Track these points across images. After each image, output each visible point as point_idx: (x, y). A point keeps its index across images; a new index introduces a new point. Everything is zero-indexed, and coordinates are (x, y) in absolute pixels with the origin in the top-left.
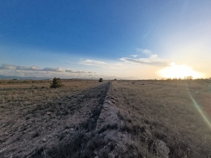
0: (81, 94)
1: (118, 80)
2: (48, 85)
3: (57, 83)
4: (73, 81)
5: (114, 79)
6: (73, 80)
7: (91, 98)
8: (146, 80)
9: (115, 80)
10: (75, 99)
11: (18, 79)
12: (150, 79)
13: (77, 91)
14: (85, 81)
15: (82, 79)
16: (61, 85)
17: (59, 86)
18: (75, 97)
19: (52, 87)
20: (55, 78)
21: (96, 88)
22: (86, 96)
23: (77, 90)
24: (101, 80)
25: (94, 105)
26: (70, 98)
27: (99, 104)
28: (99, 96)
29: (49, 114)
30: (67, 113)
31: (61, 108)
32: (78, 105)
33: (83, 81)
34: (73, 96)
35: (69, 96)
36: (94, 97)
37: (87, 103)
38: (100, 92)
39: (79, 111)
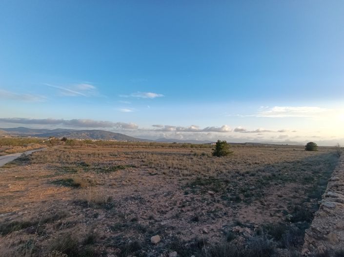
0: (264, 171)
2: (210, 152)
3: (221, 149)
6: (247, 145)
7: (286, 180)
10: (252, 178)
11: (177, 143)
15: (265, 144)
16: (228, 153)
17: (225, 154)
18: (253, 175)
19: (214, 154)
20: (219, 141)
21: (298, 162)
22: (274, 175)
23: (256, 163)
25: (295, 197)
26: (243, 175)
27: (310, 197)
28: (307, 180)
29: (211, 194)
30: (238, 200)
31: (228, 189)
32: (259, 190)
33: (267, 147)
34: (248, 173)
35: (242, 172)
36: (295, 181)
37: (278, 190)
38: (310, 173)
39: (261, 202)
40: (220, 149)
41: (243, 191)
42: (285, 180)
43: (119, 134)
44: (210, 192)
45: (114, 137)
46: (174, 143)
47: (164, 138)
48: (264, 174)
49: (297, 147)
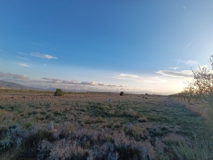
6: (105, 93)
24: (122, 94)
43: (13, 83)
45: (6, 86)
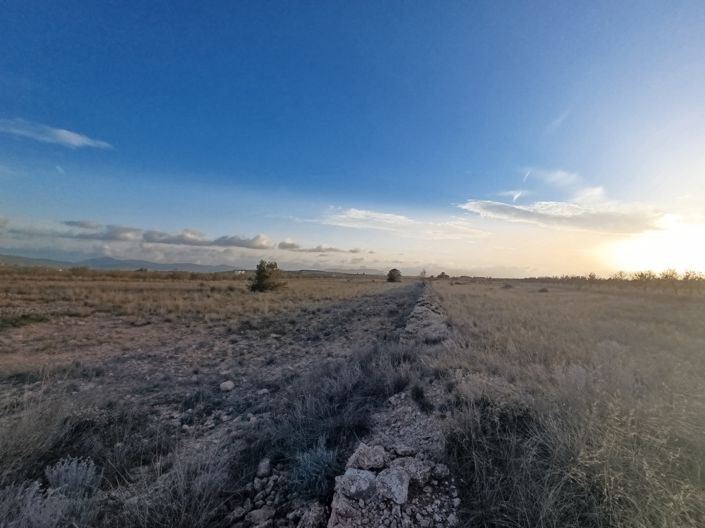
0: (340, 307)
1: (454, 278)
3: (267, 277)
4: (304, 277)
5: (440, 273)
6: (304, 274)
7: (370, 315)
8: (555, 281)
9: (443, 276)
10: (327, 316)
11: (149, 270)
12: (571, 274)
13: (327, 301)
14: (341, 277)
15: (332, 273)
16: (279, 285)
17: (274, 287)
18: (328, 312)
19: (254, 288)
20: (262, 262)
21: (380, 295)
22: (355, 311)
23: (327, 299)
24: (393, 276)
25: (382, 329)
26: (314, 313)
27: (397, 327)
28: (392, 313)
29: (276, 338)
30: (317, 338)
31: (298, 330)
32: (340, 327)
33: (337, 277)
34: (319, 310)
35: (310, 309)
36: (379, 315)
37: (363, 325)
38: (395, 307)
39: (346, 337)
40: (264, 278)
41: (321, 330)
42: (368, 315)
44: (275, 335)
46: (141, 270)
47: (109, 259)
48: (341, 311)
49: (377, 277)
